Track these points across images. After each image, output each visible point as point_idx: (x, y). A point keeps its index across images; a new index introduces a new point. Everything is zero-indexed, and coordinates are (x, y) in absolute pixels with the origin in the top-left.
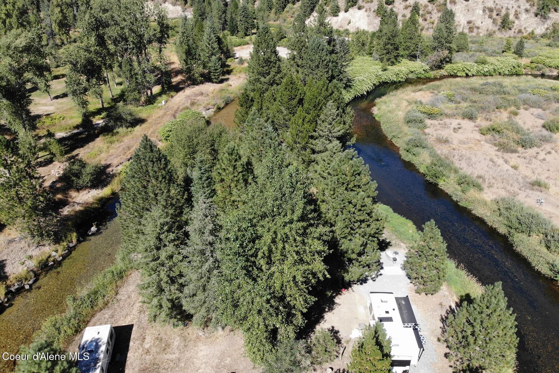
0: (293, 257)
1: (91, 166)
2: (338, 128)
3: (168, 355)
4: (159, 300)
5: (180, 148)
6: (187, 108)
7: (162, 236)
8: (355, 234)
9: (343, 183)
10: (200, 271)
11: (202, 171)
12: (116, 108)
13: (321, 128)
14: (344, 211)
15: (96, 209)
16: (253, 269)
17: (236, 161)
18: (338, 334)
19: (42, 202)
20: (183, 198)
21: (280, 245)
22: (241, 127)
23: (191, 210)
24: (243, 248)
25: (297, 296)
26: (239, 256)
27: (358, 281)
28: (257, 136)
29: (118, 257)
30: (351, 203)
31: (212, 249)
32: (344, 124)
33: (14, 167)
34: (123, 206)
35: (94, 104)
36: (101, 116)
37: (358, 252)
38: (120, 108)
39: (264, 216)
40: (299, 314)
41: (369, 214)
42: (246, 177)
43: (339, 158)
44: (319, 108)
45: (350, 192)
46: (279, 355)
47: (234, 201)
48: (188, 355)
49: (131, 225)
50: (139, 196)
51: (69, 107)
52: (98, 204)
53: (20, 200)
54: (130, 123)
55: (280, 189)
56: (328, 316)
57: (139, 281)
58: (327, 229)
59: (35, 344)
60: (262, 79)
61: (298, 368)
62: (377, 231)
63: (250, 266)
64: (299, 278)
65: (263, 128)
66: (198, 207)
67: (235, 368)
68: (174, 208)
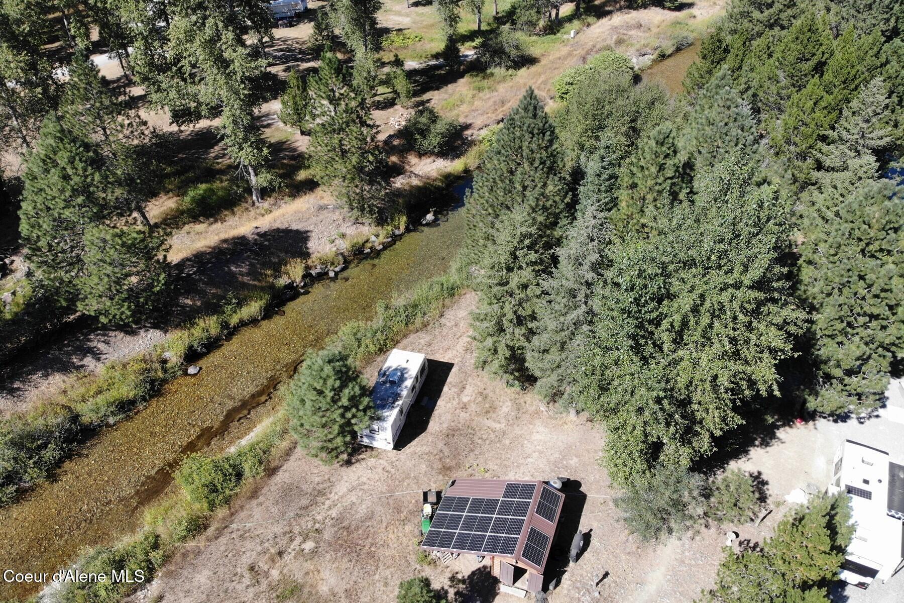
0: (723, 346)
1: (444, 122)
2: (881, 133)
3: (490, 421)
4: (495, 342)
5: (580, 117)
6: (608, 48)
7: (520, 253)
8: (853, 335)
9: (860, 240)
10: (562, 319)
11: (604, 164)
12: (498, 34)
13: (846, 125)
14: (846, 291)
15: (438, 188)
16: (646, 343)
17: (667, 156)
18: (766, 487)
19: (371, 163)
20: (563, 201)
21: (705, 320)
22: (693, 95)
23: (572, 223)
24: (638, 305)
25: (711, 406)
26: (628, 317)
27: (829, 415)
28: (718, 119)
29: (454, 266)
30: (864, 280)
31: (588, 292)
32: (896, 126)
33: (343, 103)
34: (475, 195)
35: (468, 22)
36: (474, 44)
37: (848, 367)
38: (504, 35)
39: (689, 264)
40: (707, 435)
41: (891, 308)
42: (676, 189)
43: (866, 190)
44: (853, 86)
45: (868, 260)
46: (655, 482)
47: (644, 226)
48: (517, 431)
49: (481, 224)
50: (500, 184)
51: (431, 21)
52: (442, 182)
53: (344, 153)
54: (513, 61)
55: (734, 224)
56: (756, 453)
57: (474, 308)
58: (802, 315)
59: (325, 352)
60: (756, 14)
61: (680, 514)
62: (897, 342)
63: (643, 337)
64: (724, 381)
65: (732, 106)
66: (582, 220)
67: (582, 475)
68: (546, 214)
